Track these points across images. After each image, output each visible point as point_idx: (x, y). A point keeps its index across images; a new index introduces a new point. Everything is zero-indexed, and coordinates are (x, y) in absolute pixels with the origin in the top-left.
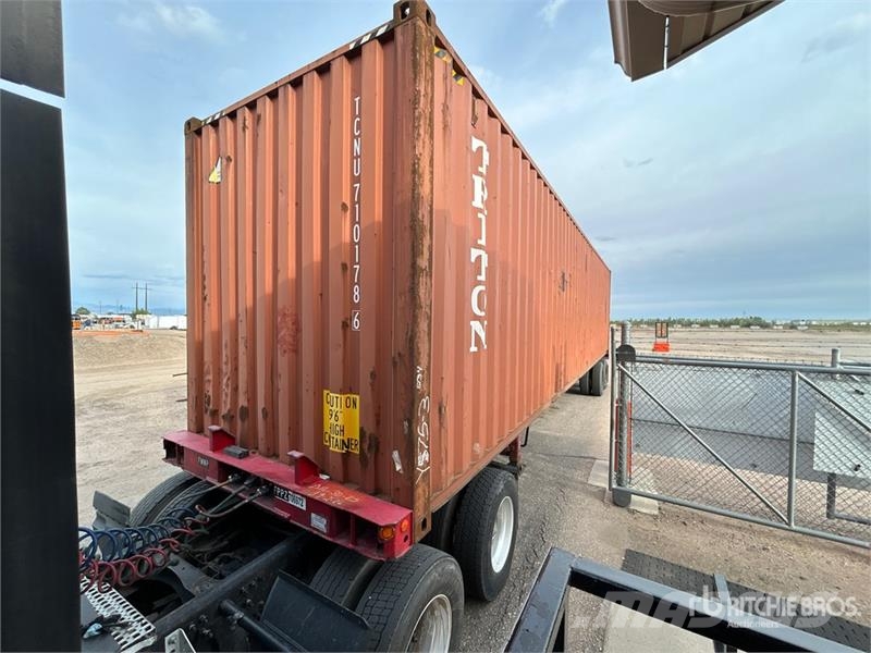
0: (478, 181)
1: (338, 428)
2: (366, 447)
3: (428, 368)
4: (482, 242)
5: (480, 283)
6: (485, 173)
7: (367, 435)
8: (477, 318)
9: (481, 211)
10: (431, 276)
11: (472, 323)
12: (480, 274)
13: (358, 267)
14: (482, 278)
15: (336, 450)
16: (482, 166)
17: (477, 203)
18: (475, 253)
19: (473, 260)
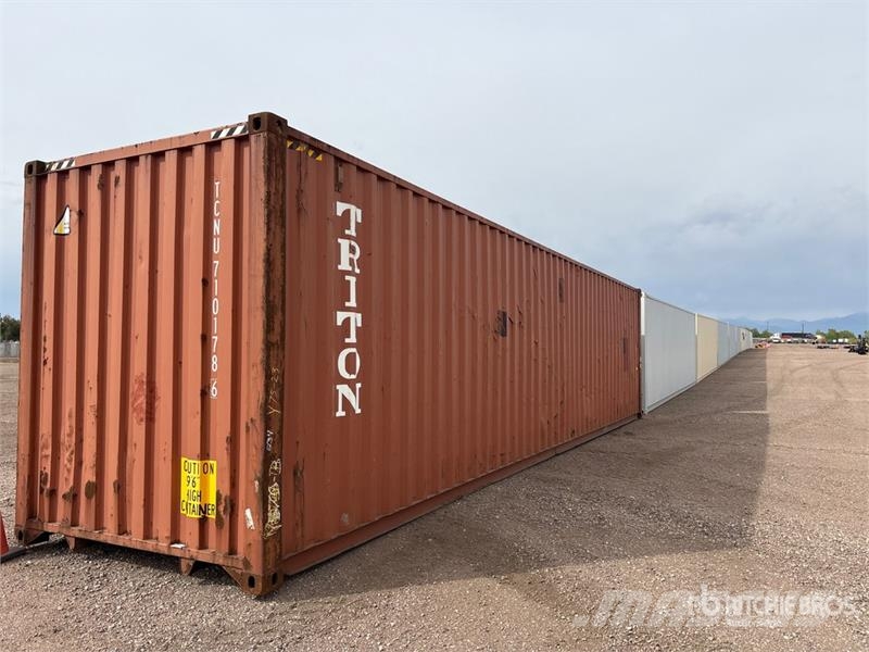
0: (344, 244)
1: (195, 494)
2: (222, 509)
3: (280, 432)
4: (352, 303)
5: (350, 345)
6: (354, 234)
7: (223, 497)
8: (344, 381)
9: (348, 273)
10: (283, 348)
11: (338, 387)
12: (349, 337)
13: (216, 338)
14: (353, 339)
15: (194, 516)
16: (349, 229)
17: (344, 265)
18: (341, 316)
19: (339, 323)
